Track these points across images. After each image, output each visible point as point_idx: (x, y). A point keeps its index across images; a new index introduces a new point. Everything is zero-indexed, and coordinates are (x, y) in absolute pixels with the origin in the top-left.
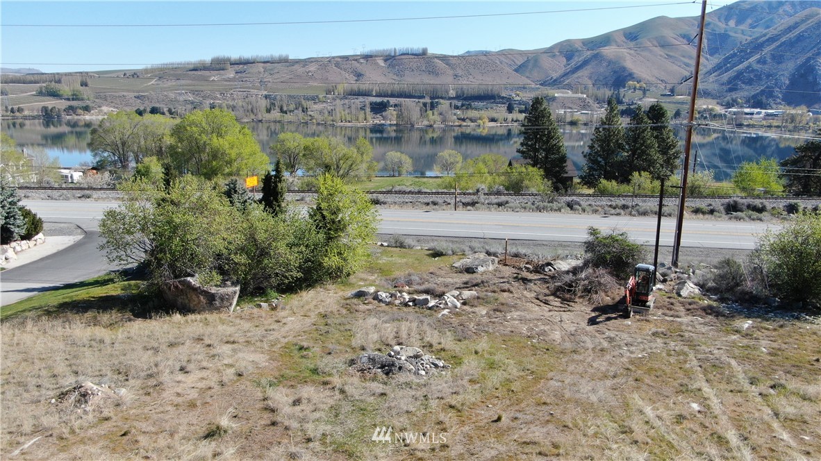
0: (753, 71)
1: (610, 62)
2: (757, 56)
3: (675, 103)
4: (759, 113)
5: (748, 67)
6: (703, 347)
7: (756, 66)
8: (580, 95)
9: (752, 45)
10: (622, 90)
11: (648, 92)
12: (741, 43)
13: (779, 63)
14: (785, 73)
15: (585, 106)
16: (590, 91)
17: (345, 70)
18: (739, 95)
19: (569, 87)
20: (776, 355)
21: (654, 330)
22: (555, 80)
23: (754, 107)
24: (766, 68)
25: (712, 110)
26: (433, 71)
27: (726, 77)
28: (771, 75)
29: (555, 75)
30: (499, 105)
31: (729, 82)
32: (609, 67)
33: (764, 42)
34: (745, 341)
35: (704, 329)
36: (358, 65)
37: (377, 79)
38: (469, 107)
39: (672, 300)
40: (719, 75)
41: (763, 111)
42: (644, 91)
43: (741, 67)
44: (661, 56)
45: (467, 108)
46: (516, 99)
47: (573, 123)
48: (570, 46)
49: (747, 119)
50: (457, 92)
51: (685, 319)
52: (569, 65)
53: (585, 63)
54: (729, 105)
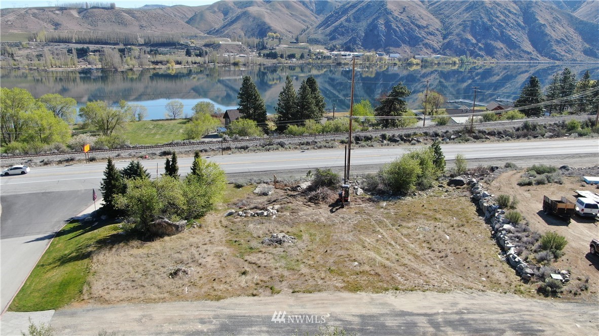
0: (344, 26)
1: (254, 18)
2: (345, 17)
3: (300, 48)
4: (349, 55)
5: (341, 24)
6: (374, 216)
7: (346, 24)
8: (237, 43)
9: (342, 10)
10: (265, 39)
11: (282, 40)
12: (335, 8)
13: (358, 22)
14: (362, 28)
15: (241, 51)
16: (244, 39)
17: (43, 20)
18: (336, 43)
19: (228, 36)
20: (397, 215)
21: (355, 211)
22: (217, 31)
23: (346, 50)
24: (351, 25)
25: (322, 53)
26: (122, 23)
27: (328, 30)
28: (354, 30)
29: (217, 27)
30: (180, 50)
31: (330, 34)
32: (255, 22)
33: (349, 8)
34: (386, 211)
35: (371, 208)
36: (54, 16)
37: (73, 28)
38: (156, 53)
39: (355, 197)
40: (324, 29)
41: (352, 53)
42: (280, 39)
43: (337, 24)
44: (287, 14)
45: (155, 54)
46: (191, 45)
47: (236, 64)
48: (226, 5)
49: (343, 59)
50: (145, 40)
51: (363, 205)
52: (226, 19)
53: (238, 18)
54: (332, 50)
